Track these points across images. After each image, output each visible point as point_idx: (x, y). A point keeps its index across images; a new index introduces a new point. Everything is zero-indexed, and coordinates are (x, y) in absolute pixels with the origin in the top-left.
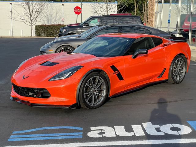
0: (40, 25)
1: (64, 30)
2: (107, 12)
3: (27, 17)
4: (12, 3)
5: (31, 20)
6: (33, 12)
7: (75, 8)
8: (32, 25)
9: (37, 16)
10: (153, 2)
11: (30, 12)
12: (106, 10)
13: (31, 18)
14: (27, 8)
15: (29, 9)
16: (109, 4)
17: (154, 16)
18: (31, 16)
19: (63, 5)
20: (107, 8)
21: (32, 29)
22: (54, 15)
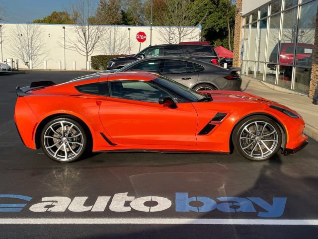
0: (97, 55)
1: (113, 63)
2: (180, 39)
3: (81, 45)
4: (66, 26)
5: (87, 49)
6: (90, 39)
7: (138, 34)
8: (87, 56)
9: (94, 44)
10: (240, 27)
11: (85, 38)
12: (178, 36)
13: (86, 46)
14: (81, 34)
15: (84, 34)
16: (182, 28)
17: (240, 45)
18: (86, 44)
19: (129, 29)
20: (180, 34)
21: (87, 60)
22: (118, 43)
